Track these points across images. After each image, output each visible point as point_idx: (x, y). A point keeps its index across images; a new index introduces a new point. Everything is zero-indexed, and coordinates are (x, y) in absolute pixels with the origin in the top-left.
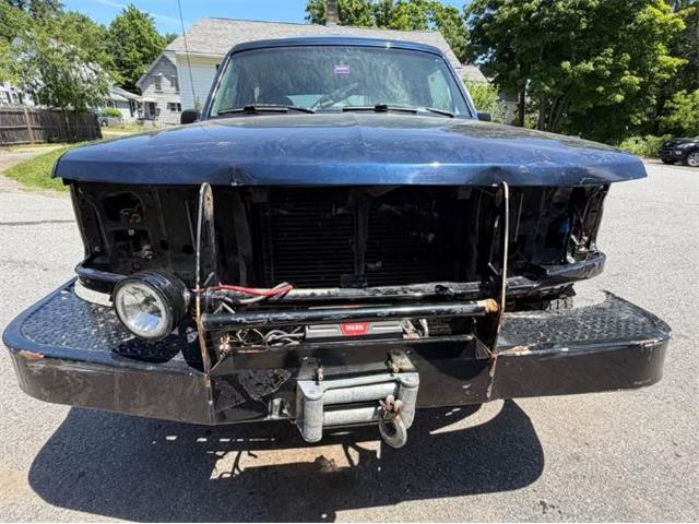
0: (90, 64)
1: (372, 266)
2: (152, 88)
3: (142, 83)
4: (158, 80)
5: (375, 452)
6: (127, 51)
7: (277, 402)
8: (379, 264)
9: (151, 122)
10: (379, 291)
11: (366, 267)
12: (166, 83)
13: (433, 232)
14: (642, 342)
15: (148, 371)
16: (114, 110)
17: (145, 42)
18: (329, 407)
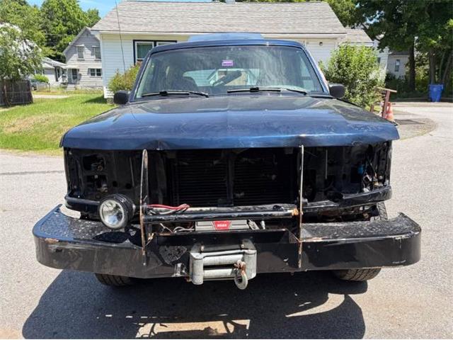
0: (27, 40)
1: (238, 195)
2: (75, 57)
3: (67, 53)
4: (80, 50)
5: (246, 326)
6: (54, 26)
7: (179, 265)
8: (242, 194)
9: (73, 86)
10: (239, 208)
11: (234, 196)
12: (87, 53)
13: (275, 174)
14: (393, 237)
15: (113, 247)
16: (43, 76)
17: (70, 17)
18: (206, 267)
